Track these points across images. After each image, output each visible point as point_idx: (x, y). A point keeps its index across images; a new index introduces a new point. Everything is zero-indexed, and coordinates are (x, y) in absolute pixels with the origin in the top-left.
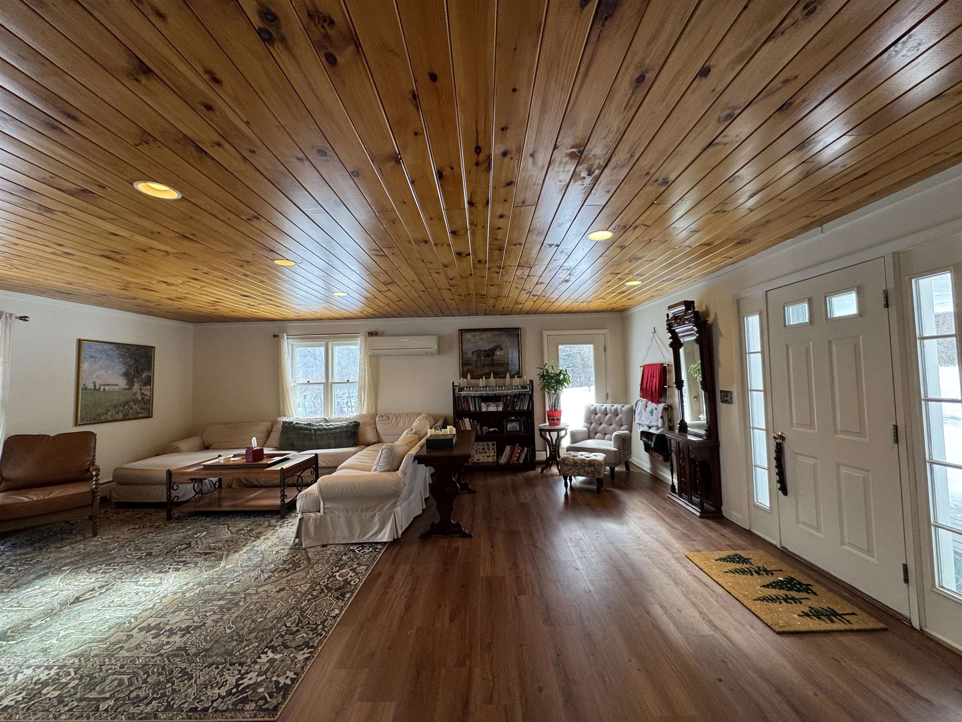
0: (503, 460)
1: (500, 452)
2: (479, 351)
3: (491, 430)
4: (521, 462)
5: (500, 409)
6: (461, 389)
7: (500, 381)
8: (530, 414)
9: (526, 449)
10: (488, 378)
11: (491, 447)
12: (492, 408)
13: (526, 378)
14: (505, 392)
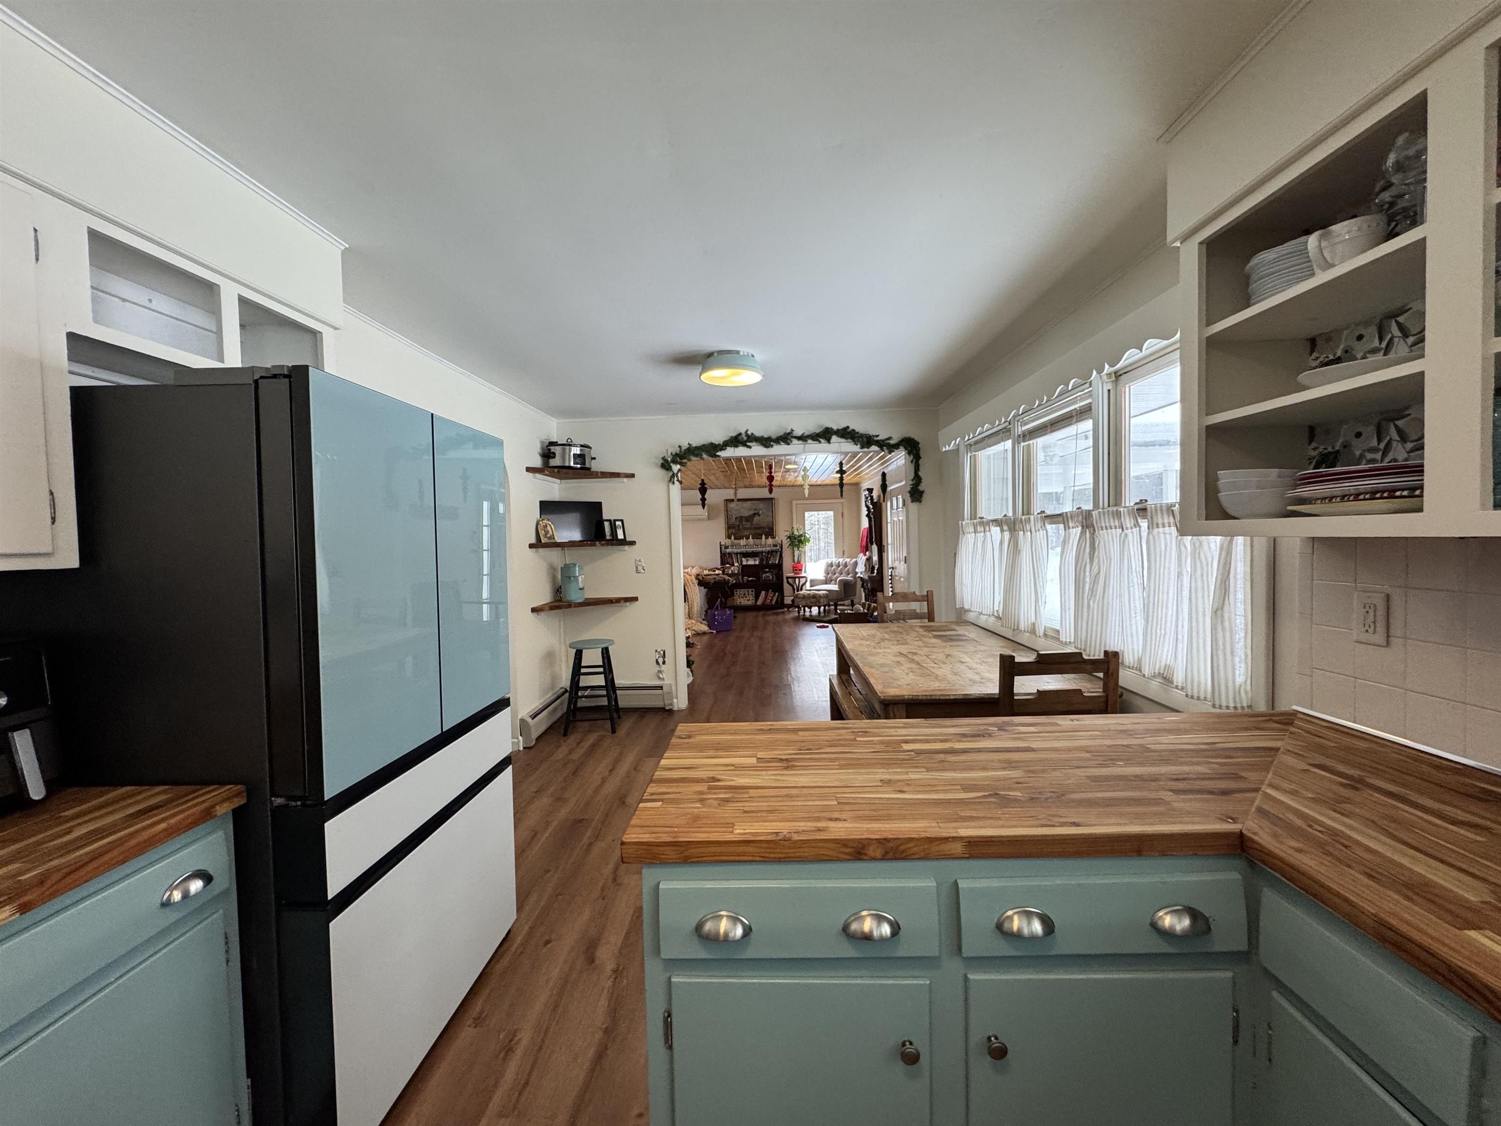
0: (759, 602)
1: (757, 597)
2: (741, 517)
3: (750, 579)
4: (773, 603)
5: (757, 563)
6: (727, 547)
7: (758, 541)
8: (780, 566)
9: (777, 594)
10: (748, 538)
11: (750, 593)
12: (751, 562)
13: (778, 539)
14: (760, 549)
